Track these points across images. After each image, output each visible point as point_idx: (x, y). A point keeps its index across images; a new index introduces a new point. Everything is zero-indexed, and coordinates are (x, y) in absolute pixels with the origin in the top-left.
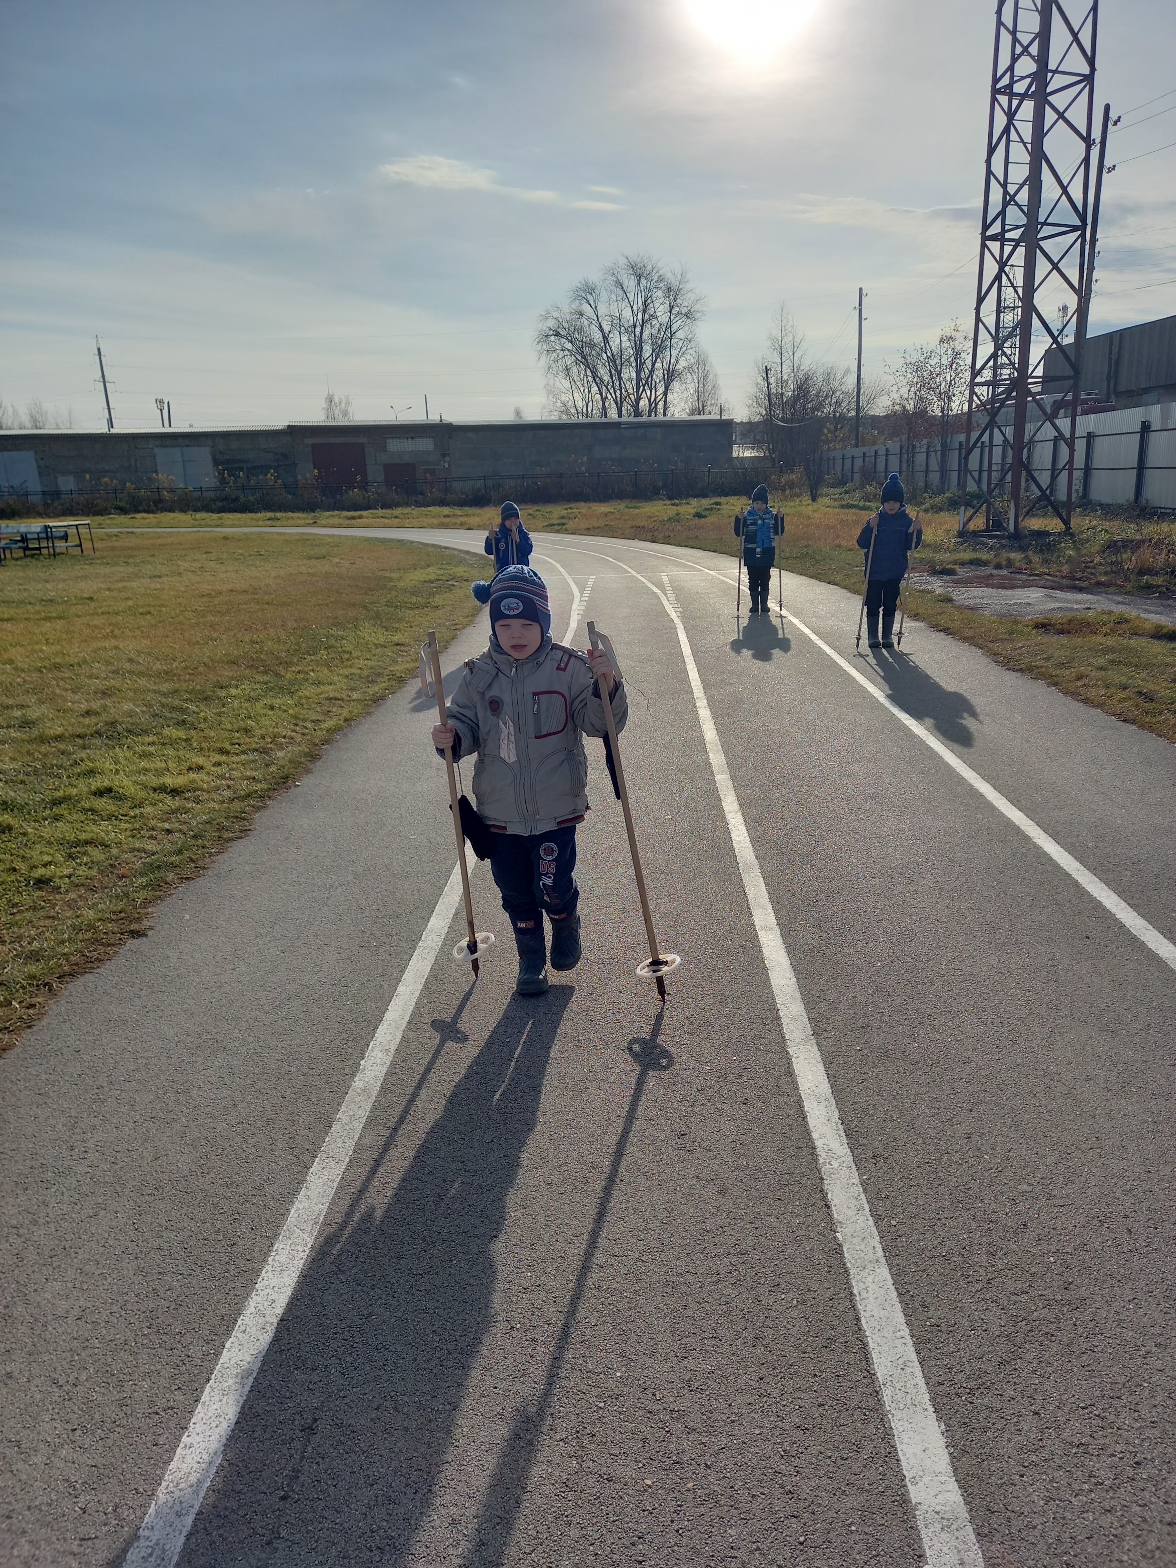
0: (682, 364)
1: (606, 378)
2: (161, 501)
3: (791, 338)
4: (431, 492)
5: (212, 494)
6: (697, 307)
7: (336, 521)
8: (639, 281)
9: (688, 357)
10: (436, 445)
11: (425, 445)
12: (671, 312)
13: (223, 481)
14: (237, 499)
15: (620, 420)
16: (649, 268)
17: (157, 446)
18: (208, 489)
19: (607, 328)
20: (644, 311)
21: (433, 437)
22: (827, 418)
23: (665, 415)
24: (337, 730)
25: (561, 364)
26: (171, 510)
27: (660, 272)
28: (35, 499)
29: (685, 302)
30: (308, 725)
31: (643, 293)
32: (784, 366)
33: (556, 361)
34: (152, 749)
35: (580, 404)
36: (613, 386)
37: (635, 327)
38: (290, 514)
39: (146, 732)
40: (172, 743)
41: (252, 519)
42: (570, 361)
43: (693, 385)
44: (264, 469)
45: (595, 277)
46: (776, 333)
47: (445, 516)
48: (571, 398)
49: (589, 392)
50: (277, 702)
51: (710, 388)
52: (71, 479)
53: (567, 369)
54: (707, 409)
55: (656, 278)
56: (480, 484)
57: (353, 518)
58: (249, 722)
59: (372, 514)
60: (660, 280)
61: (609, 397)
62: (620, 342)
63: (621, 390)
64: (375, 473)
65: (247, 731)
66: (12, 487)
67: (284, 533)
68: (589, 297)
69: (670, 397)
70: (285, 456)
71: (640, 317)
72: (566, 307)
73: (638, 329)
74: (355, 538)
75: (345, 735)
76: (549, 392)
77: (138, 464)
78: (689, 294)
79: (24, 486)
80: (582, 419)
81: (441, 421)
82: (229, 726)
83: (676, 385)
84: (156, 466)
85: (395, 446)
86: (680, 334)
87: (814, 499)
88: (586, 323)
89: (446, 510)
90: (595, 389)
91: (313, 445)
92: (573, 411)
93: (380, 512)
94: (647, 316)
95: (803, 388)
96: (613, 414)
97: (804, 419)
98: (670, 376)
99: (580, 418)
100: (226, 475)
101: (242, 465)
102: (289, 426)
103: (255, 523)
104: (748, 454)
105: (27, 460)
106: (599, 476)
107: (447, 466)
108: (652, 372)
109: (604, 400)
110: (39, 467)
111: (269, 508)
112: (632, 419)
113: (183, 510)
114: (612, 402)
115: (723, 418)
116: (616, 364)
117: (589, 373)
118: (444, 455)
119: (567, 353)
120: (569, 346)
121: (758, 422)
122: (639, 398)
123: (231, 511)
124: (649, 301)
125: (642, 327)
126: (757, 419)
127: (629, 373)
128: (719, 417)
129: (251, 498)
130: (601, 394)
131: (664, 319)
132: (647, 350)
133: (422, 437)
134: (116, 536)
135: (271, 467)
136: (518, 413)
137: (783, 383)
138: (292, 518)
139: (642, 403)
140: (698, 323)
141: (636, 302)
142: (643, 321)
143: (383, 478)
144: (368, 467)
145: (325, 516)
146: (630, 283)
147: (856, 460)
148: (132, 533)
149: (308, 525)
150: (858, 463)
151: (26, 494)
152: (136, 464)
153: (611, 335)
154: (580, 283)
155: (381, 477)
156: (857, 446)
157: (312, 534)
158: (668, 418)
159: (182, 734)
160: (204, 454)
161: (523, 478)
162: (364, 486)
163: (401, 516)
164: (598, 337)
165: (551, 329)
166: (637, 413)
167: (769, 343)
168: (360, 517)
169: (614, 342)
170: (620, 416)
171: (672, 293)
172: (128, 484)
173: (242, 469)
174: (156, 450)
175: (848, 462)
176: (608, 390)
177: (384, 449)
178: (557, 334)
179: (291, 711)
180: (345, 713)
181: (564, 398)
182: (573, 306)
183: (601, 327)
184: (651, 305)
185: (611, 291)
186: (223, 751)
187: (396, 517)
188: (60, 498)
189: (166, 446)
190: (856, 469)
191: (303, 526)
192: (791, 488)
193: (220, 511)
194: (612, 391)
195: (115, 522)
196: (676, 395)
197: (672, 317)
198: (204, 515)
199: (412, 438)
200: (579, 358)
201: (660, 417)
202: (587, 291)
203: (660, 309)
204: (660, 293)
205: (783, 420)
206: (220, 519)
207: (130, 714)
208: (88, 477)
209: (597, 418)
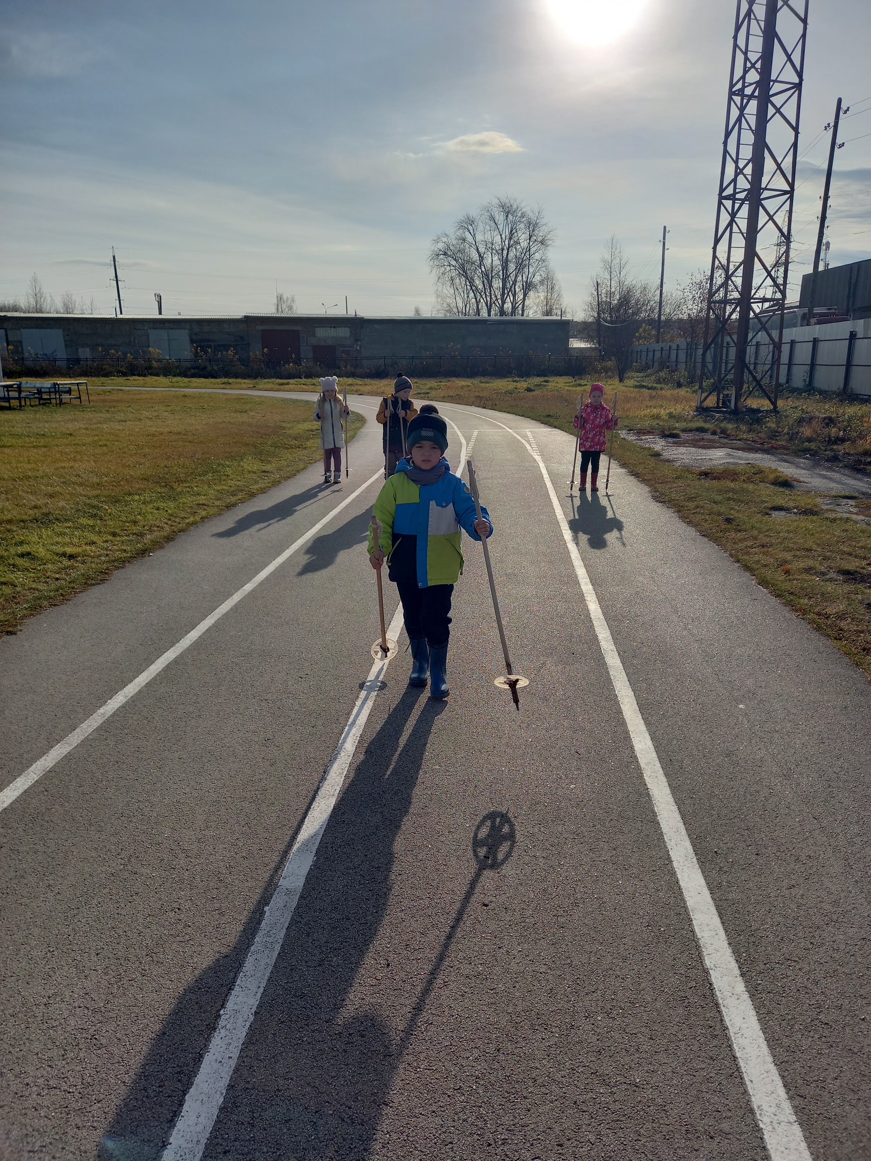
0: (537, 278)
1: (480, 287)
2: (150, 368)
3: (618, 261)
4: (346, 367)
5: (189, 365)
6: (549, 236)
7: (270, 386)
8: (507, 216)
9: (542, 273)
10: (351, 332)
11: (344, 332)
12: (530, 239)
13: (196, 354)
14: (205, 368)
15: (489, 318)
16: (515, 207)
17: (151, 328)
18: (186, 360)
19: (482, 250)
20: (510, 239)
21: (349, 327)
22: (643, 321)
23: (522, 315)
24: (194, 523)
25: (447, 277)
26: (157, 375)
27: (523, 210)
28: (62, 364)
29: (540, 233)
30: (177, 520)
31: (510, 225)
32: (612, 281)
33: (444, 274)
34: (67, 531)
35: (460, 305)
36: (485, 293)
37: (503, 249)
38: (239, 380)
39: (67, 520)
40: (83, 527)
41: (211, 383)
42: (454, 273)
43: (543, 294)
44: (226, 347)
45: (474, 213)
46: (608, 257)
47: (349, 385)
48: (454, 301)
49: (468, 297)
50: (162, 505)
51: (555, 296)
52: (88, 350)
53: (452, 279)
54: (555, 311)
55: (519, 215)
56: (381, 362)
57: (282, 384)
58: (139, 517)
59: (297, 381)
60: (523, 216)
61: (482, 301)
62: (493, 261)
63: (491, 296)
64: (306, 352)
65: (135, 522)
66: (46, 355)
67: (228, 394)
68: (470, 227)
69: (527, 302)
70: (242, 338)
71: (507, 243)
72: (453, 234)
73: (505, 252)
74: (275, 398)
75: (197, 527)
76: (438, 296)
77: (136, 341)
78: (544, 227)
79: (55, 354)
80: (461, 317)
81: (356, 315)
82: (124, 519)
83: (531, 294)
84: (149, 342)
85: (321, 332)
86: (537, 256)
87: (621, 380)
88: (467, 246)
89: (350, 380)
90: (472, 295)
91: (262, 331)
92: (455, 310)
93: (303, 380)
94: (512, 242)
95: (625, 299)
96: (484, 314)
97: (625, 321)
98: (528, 287)
99: (460, 315)
100: (199, 351)
101: (210, 343)
102: (245, 316)
103: (212, 386)
104: (582, 345)
105: (57, 335)
106: (468, 358)
107: (358, 348)
108: (515, 282)
109: (478, 303)
110: (65, 341)
111: (227, 375)
112: (498, 318)
113: (165, 375)
114: (484, 304)
115: (563, 318)
116: (488, 278)
117: (468, 283)
118: (357, 340)
119: (452, 268)
120: (453, 263)
121: (591, 322)
122: (504, 302)
123: (200, 376)
124: (514, 231)
125: (508, 250)
126: (591, 320)
127: (497, 284)
128: (559, 318)
129: (216, 368)
130: (476, 300)
131: (524, 244)
132: (512, 267)
133: (342, 327)
134: (109, 392)
135: (231, 346)
136: (417, 311)
137: (611, 294)
138: (240, 383)
139: (506, 306)
140: (549, 248)
141: (504, 232)
142: (509, 245)
143: (312, 356)
144: (301, 348)
145: (263, 383)
146: (500, 218)
147: (656, 352)
148: (121, 390)
149: (249, 388)
150: (658, 354)
151: (55, 360)
152: (134, 341)
153: (485, 256)
154: (464, 217)
155: (311, 355)
156: (658, 342)
157: (247, 395)
158: (524, 318)
159: (91, 522)
160: (184, 335)
161: (413, 359)
162: (298, 361)
163: (317, 384)
164: (475, 256)
165: (440, 250)
166: (502, 312)
167: (602, 265)
168: (288, 384)
169: (488, 262)
170: (489, 315)
171: (531, 226)
172: (129, 355)
173: (210, 347)
174: (149, 331)
175: (651, 354)
176: (482, 297)
177: (314, 335)
178: (445, 254)
179: (169, 511)
180: (204, 513)
181: (449, 300)
182: (458, 233)
183: (478, 249)
184: (516, 234)
185: (486, 224)
186: (114, 535)
187: (314, 384)
188: (79, 363)
189: (157, 328)
190: (655, 359)
191: (245, 389)
192: (607, 372)
193: (193, 376)
194: (484, 296)
195: (114, 382)
196: (531, 300)
197: (531, 243)
198: (178, 379)
199: (334, 327)
200: (462, 272)
201: (518, 317)
202: (468, 223)
203: (522, 237)
204: (522, 226)
205: (611, 322)
206: (190, 382)
207: (63, 508)
208: (100, 349)
209: (472, 316)
